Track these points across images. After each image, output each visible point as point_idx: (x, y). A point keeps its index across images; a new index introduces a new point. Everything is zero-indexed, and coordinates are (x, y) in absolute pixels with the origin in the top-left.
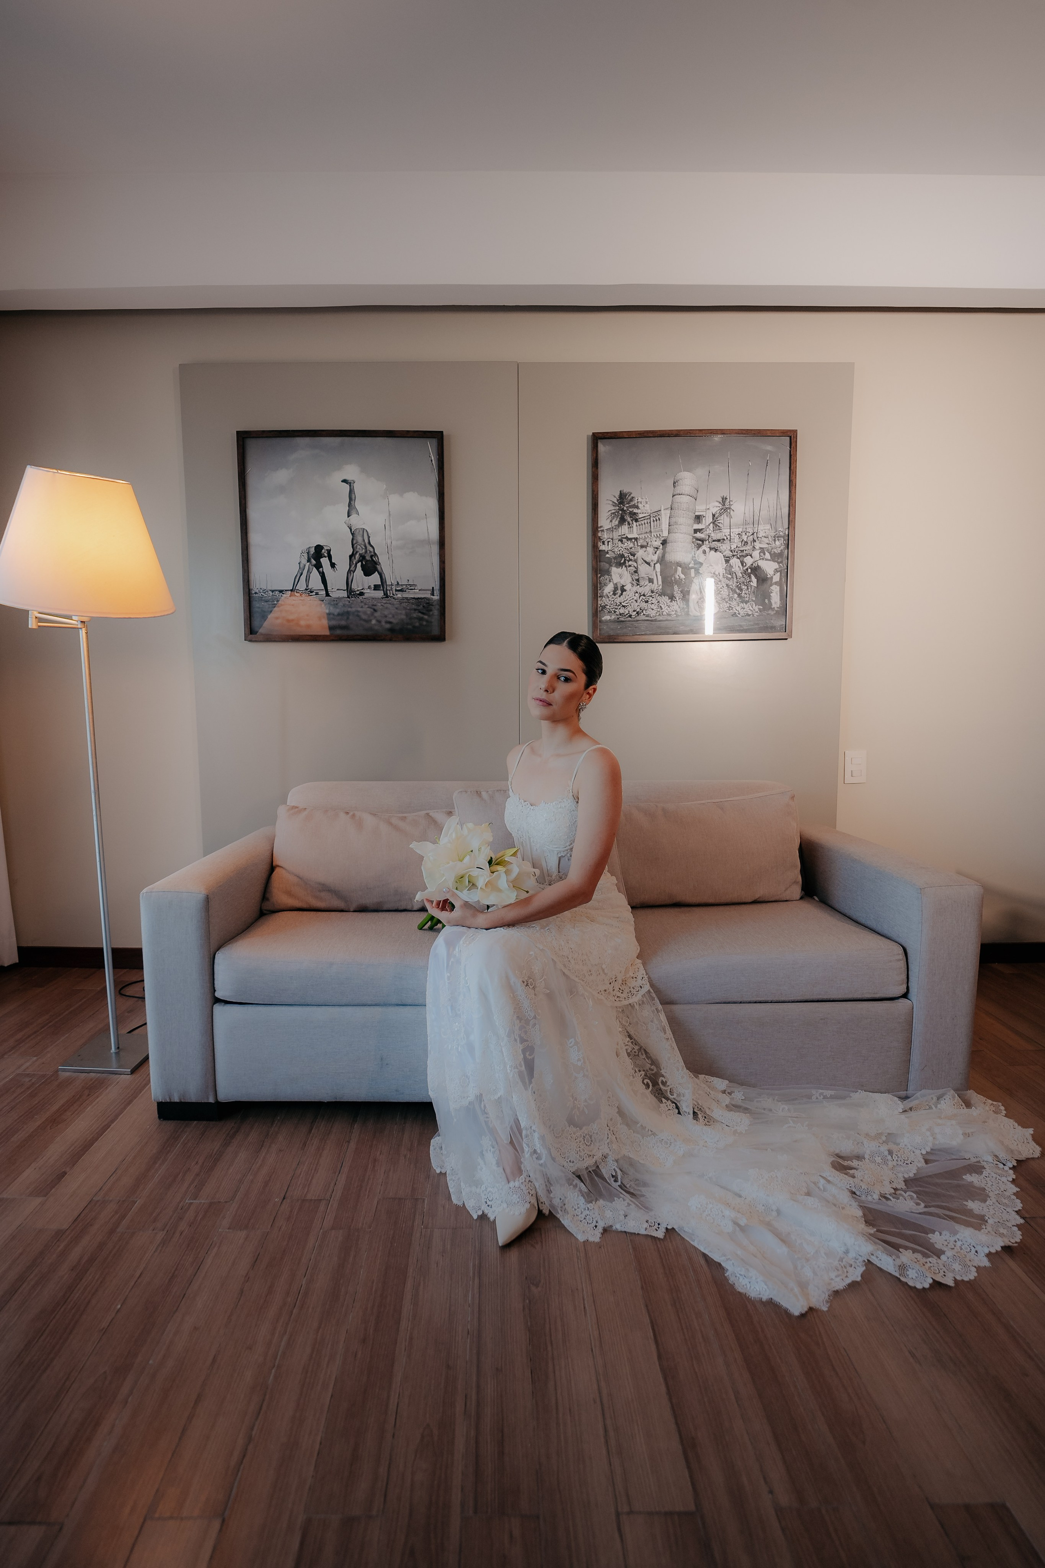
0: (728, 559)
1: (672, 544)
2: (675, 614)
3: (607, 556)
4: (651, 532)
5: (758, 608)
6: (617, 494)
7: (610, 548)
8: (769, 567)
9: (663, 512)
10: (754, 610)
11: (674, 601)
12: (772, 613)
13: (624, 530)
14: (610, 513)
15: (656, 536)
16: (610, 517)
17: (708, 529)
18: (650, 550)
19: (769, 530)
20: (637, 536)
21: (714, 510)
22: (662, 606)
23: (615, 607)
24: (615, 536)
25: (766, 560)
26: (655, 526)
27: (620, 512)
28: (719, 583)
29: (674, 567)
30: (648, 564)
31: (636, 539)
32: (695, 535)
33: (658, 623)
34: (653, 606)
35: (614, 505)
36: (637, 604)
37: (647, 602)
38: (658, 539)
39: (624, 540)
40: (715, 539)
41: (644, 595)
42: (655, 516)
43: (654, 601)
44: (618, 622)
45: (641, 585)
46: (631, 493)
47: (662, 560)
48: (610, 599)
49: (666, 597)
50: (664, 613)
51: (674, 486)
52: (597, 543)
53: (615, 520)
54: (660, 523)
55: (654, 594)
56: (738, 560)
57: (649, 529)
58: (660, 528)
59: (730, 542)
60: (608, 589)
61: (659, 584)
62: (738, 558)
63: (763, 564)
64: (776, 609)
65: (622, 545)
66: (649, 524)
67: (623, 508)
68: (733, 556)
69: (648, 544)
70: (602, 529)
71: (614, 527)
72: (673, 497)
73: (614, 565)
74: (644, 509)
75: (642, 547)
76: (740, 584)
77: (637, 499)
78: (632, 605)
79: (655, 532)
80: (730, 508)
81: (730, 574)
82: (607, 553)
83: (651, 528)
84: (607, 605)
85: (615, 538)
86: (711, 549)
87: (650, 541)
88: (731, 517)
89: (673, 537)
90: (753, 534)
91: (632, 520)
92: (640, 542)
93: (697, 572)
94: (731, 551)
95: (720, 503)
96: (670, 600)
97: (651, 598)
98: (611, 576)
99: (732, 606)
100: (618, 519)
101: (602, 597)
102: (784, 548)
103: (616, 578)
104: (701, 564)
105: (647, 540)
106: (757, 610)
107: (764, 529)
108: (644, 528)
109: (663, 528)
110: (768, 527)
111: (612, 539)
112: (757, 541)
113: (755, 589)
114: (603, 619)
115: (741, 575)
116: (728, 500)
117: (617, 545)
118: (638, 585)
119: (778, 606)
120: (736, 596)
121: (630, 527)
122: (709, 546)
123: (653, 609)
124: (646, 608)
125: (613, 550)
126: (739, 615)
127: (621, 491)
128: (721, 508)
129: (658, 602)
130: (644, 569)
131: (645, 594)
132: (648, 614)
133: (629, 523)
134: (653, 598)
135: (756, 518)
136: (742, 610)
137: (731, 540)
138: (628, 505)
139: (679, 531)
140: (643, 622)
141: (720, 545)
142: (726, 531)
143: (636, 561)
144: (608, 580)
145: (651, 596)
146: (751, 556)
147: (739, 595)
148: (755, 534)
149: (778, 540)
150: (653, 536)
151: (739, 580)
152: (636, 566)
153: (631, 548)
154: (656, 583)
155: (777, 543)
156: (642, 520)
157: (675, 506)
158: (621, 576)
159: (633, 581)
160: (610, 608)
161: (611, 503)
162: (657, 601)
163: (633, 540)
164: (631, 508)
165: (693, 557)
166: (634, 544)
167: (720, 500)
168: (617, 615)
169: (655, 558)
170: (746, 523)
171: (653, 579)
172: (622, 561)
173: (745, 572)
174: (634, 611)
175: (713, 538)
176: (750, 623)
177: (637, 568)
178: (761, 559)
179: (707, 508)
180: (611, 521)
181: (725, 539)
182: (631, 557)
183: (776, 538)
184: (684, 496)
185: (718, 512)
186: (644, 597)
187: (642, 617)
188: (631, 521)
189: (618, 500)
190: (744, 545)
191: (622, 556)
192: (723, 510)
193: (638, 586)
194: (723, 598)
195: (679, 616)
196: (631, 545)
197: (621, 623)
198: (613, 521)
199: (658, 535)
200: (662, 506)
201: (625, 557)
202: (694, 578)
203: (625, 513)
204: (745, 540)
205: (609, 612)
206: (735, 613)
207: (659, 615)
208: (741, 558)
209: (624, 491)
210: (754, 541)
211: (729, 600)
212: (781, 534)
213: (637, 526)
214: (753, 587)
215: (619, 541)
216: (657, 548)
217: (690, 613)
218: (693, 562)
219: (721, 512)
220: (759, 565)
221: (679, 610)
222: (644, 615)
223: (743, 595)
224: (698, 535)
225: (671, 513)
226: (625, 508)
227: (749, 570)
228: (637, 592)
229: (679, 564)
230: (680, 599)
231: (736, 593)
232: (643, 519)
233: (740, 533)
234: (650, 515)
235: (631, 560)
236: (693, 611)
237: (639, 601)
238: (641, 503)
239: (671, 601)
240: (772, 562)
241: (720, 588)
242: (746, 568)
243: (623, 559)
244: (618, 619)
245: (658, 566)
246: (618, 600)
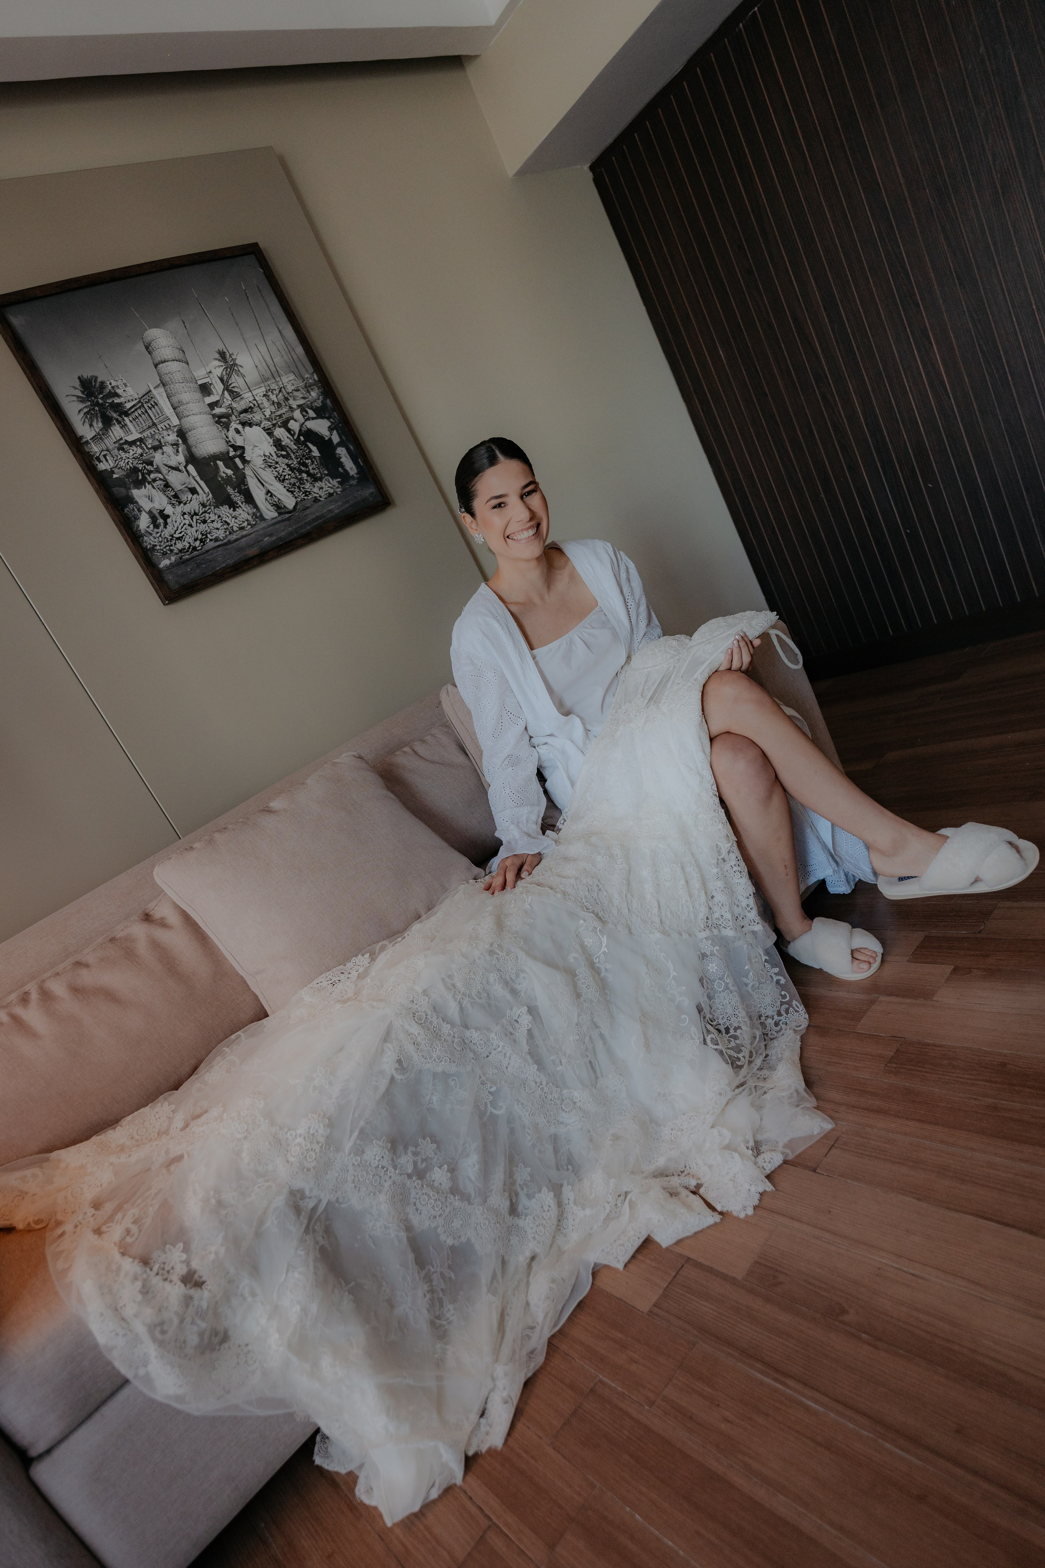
0: (270, 431)
1: (192, 432)
2: (248, 524)
3: (115, 476)
4: (154, 424)
5: (338, 482)
6: (77, 384)
7: (112, 465)
8: (321, 426)
9: (154, 392)
10: (334, 486)
11: (238, 507)
12: (354, 482)
13: (116, 432)
14: (82, 414)
15: (164, 428)
16: (87, 420)
17: (225, 400)
18: (168, 449)
19: (295, 380)
20: (139, 436)
21: (218, 372)
22: (227, 520)
23: (167, 544)
24: (108, 445)
25: (313, 419)
26: (157, 415)
27: (97, 408)
28: (277, 466)
29: (212, 463)
30: (176, 469)
31: (141, 440)
32: (214, 412)
33: (235, 543)
34: (215, 525)
35: (81, 401)
36: (194, 530)
37: (204, 522)
38: (170, 433)
39: (125, 446)
40: (239, 409)
41: (196, 514)
42: (146, 401)
43: (213, 517)
44: (183, 563)
45: (184, 502)
46: (96, 378)
47: (191, 458)
48: (154, 535)
49: (224, 506)
50: (235, 529)
51: (148, 352)
52: (91, 462)
53: (95, 420)
54: (160, 409)
55: (208, 507)
56: (282, 430)
57: (150, 421)
58: (164, 416)
59: (261, 409)
60: (144, 522)
61: (206, 492)
62: (280, 427)
63: (312, 425)
64: (356, 476)
65: (127, 455)
66: (146, 414)
67: (98, 402)
68: (274, 425)
69: (160, 442)
70: (84, 440)
71: (101, 433)
72: (156, 366)
73: (132, 486)
74: (128, 395)
75: (155, 448)
76: (301, 459)
77: (108, 383)
78: (188, 532)
79: (161, 422)
80: (235, 365)
81: (283, 450)
82: (113, 472)
83: (152, 419)
84: (156, 546)
85: (111, 448)
86: (244, 424)
87: (160, 437)
88: (243, 376)
89: (188, 422)
90: (280, 391)
91: (120, 415)
92: (150, 443)
93: (245, 461)
94: (268, 420)
95: (219, 360)
96: (232, 509)
97: (207, 515)
98: (137, 503)
99: (309, 490)
100: (100, 420)
101: (143, 537)
102: (325, 399)
103: (146, 505)
104: (242, 448)
105: (157, 437)
106: (337, 485)
107: (289, 381)
108: (142, 422)
109: (168, 415)
110: (292, 377)
111: (108, 450)
112: (290, 398)
113: (320, 460)
114: (161, 566)
115: (296, 447)
116: (227, 354)
117: (119, 457)
118: (180, 503)
119: (356, 472)
120: (304, 475)
121: (123, 426)
122: (238, 422)
123: (218, 529)
124: (209, 530)
125: (119, 466)
126: (321, 499)
127: (79, 378)
128: (224, 367)
129: (219, 516)
130: (175, 479)
131: (197, 511)
132: (216, 537)
133: (117, 420)
134: (209, 513)
135: (273, 369)
136: (321, 490)
137: (261, 406)
138: (101, 396)
139: (191, 413)
140: (215, 551)
141: (250, 416)
142: (248, 396)
143: (158, 470)
144: (136, 510)
145: (205, 512)
146: (293, 418)
147: (308, 473)
148: (283, 389)
149: (312, 390)
150: (161, 429)
151: (297, 454)
152: (162, 477)
153: (142, 455)
154: (202, 493)
155: (314, 394)
156: (134, 412)
157: (166, 379)
158: (150, 499)
159: (171, 499)
160: (162, 548)
161: (74, 398)
162: (217, 516)
163: (138, 443)
164: (108, 398)
165: (227, 442)
166: (142, 448)
167: (217, 356)
168: (177, 554)
169: (181, 458)
170: (264, 380)
171: (195, 488)
172: (140, 477)
173: (297, 442)
174: (196, 540)
175: (237, 409)
176: (339, 504)
177: (165, 480)
178: (306, 420)
179: (208, 371)
180: (91, 425)
181: (253, 406)
182: (149, 468)
183: (308, 388)
184: (170, 363)
185: (224, 373)
186: (198, 517)
187: (210, 545)
188: (119, 418)
189: (83, 392)
190: (278, 408)
191: (135, 470)
192: (229, 370)
193: (182, 505)
194: (292, 483)
195: (255, 525)
196: (140, 451)
197: (188, 563)
198: (95, 424)
199: (167, 426)
200: (149, 384)
201: (140, 471)
202: (244, 469)
203: (105, 408)
204: (276, 400)
205: (163, 553)
206: (315, 497)
207: (230, 533)
208: (285, 425)
209: (85, 376)
210: (287, 399)
211: (301, 484)
212: (310, 381)
213: (131, 421)
214: (317, 458)
215: (119, 450)
216: (177, 445)
217: (266, 517)
218: (231, 449)
219: (228, 372)
220: (308, 427)
221: (250, 518)
222: (211, 540)
223: (312, 471)
224: (218, 411)
225: (166, 391)
226: (100, 401)
227: (302, 438)
228: (185, 514)
229: (215, 457)
230: (244, 503)
231: (303, 472)
232: (133, 409)
233: (265, 393)
234: (140, 402)
235: (150, 472)
236: (270, 513)
237: (194, 524)
238: (118, 387)
239: (234, 510)
240: (320, 420)
241: (281, 472)
242: (296, 437)
243: (140, 474)
244: (181, 558)
245: (191, 468)
246: (167, 533)
